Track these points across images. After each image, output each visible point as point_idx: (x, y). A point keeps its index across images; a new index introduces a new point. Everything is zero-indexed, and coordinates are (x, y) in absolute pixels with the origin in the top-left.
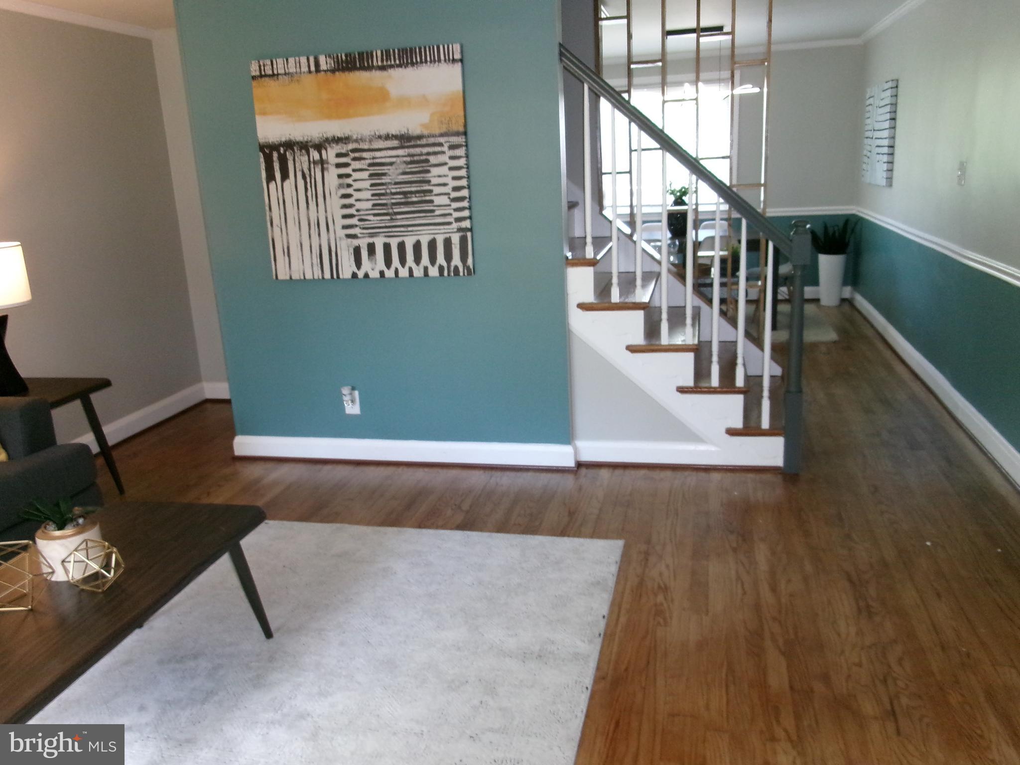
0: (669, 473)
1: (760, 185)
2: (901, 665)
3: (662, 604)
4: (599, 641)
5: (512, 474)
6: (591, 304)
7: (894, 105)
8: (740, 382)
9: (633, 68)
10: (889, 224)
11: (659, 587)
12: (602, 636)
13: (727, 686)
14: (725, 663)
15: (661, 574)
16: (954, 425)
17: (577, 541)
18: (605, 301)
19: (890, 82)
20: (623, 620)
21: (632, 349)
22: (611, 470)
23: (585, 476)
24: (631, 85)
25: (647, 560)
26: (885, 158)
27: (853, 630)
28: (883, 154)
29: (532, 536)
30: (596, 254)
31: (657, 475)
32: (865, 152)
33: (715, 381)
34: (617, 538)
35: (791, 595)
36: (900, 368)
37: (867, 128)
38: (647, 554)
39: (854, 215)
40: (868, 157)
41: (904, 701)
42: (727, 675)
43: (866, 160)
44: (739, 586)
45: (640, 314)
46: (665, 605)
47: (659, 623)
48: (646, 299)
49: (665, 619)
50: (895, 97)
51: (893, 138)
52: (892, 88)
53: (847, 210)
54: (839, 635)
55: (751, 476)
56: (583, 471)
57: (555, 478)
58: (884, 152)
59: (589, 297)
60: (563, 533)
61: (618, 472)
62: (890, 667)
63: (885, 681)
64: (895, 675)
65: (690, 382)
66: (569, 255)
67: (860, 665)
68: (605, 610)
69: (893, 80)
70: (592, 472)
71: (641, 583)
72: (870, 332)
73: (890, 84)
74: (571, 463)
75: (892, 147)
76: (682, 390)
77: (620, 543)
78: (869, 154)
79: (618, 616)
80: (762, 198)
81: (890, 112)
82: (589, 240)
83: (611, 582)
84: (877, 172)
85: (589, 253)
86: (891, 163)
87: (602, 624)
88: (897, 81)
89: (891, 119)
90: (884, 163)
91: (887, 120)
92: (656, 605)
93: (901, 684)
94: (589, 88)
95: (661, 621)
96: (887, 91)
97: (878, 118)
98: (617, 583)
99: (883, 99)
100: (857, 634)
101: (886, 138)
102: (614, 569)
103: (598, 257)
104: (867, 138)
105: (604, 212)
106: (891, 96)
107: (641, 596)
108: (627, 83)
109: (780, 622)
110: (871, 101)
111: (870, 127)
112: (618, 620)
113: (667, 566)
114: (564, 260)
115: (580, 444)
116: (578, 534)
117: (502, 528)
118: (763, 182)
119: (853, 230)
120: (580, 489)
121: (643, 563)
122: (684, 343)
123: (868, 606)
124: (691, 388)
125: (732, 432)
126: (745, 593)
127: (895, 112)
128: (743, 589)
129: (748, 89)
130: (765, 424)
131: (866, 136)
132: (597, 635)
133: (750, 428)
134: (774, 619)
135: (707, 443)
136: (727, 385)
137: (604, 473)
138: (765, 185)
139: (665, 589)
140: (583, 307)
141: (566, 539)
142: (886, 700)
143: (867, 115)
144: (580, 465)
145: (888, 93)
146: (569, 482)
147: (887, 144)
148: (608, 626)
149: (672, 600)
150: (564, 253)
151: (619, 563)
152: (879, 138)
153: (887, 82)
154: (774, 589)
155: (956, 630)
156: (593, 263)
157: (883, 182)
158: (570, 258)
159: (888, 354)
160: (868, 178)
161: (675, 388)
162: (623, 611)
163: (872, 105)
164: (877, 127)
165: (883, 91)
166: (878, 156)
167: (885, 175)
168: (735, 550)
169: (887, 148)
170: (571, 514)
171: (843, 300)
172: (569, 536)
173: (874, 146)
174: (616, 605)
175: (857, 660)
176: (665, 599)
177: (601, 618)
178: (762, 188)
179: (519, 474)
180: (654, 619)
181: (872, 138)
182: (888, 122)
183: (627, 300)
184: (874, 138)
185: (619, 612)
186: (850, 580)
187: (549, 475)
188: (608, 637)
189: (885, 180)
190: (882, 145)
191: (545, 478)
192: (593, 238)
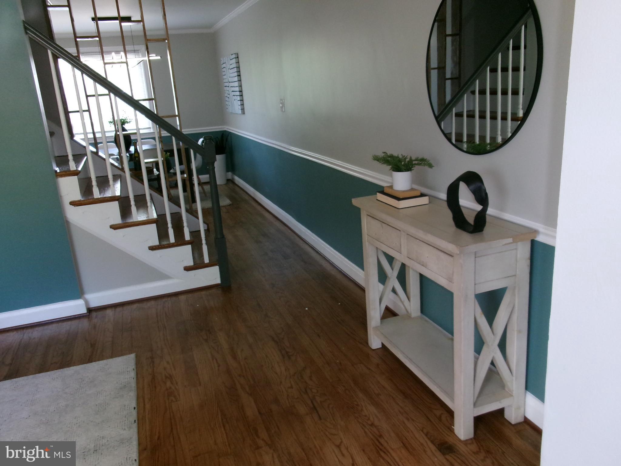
0: (153, 303)
1: (176, 116)
2: (311, 380)
3: (170, 388)
4: (135, 426)
5: (41, 328)
6: (80, 201)
7: (238, 67)
8: (187, 237)
9: (78, 41)
10: (246, 135)
11: (166, 377)
12: (136, 421)
13: (224, 426)
14: (219, 411)
15: (165, 369)
16: (301, 242)
17: (102, 363)
18: (90, 198)
19: (234, 55)
20: (148, 406)
21: (114, 227)
22: (113, 309)
23: (96, 317)
24: (79, 53)
25: (153, 362)
26: (239, 98)
27: (283, 369)
28: (237, 96)
29: (67, 368)
30: (77, 166)
31: (145, 305)
32: (226, 95)
33: (172, 240)
34: (129, 354)
35: (245, 359)
36: (267, 215)
37: (225, 81)
38: (152, 358)
39: (225, 131)
40: (228, 98)
41: (318, 399)
42: (222, 419)
43: (227, 99)
44: (215, 361)
45: (116, 204)
46: (173, 388)
47: (172, 400)
48: (118, 193)
49: (175, 397)
50: (238, 63)
51: (241, 86)
52: (235, 58)
53: (222, 128)
54: (276, 373)
55: (204, 293)
56: (94, 314)
57: (75, 323)
58: (237, 95)
59: (78, 196)
60: (90, 360)
61: (119, 309)
62: (306, 382)
63: (306, 392)
64: (310, 387)
65: (157, 243)
66: (58, 170)
67: (291, 387)
68: (134, 404)
69: (235, 54)
70: (100, 313)
71: (154, 378)
72: (247, 197)
73: (234, 56)
74: (84, 311)
75: (241, 91)
76: (152, 248)
77: (133, 356)
78: (228, 96)
79: (144, 405)
80: (178, 123)
81: (237, 72)
82: (70, 157)
83: (133, 384)
84: (235, 106)
85: (72, 166)
86: (242, 100)
87: (135, 413)
88: (238, 54)
89: (238, 76)
90: (239, 100)
91: (236, 76)
92: (167, 389)
93: (314, 391)
94: (52, 53)
95: (174, 399)
96: (233, 60)
97: (230, 75)
98: (138, 383)
99: (231, 64)
100: (286, 370)
101: (237, 87)
102: (133, 374)
103: (80, 169)
104: (226, 86)
105: (75, 138)
106: (236, 63)
107: (155, 387)
108: (76, 51)
109: (244, 376)
110: (224, 65)
111: (226, 81)
112: (144, 408)
113: (168, 363)
114: (54, 173)
115: (88, 296)
116: (101, 358)
117: (42, 369)
118: (177, 114)
119: (227, 140)
120: (95, 327)
121: (151, 365)
122: (148, 219)
123: (287, 353)
124: (158, 246)
125: (187, 269)
126: (219, 366)
127: (239, 71)
128: (217, 363)
129: (154, 57)
130: (207, 260)
131: (225, 86)
132: (133, 422)
133: (198, 265)
134: (240, 376)
135: (174, 278)
136: (180, 241)
137: (109, 312)
138: (179, 116)
139: (170, 377)
140: (74, 204)
141: (94, 364)
142: (309, 402)
143: (224, 73)
144: (90, 310)
145: (234, 61)
146: (85, 323)
147: (238, 90)
148: (138, 413)
149: (177, 383)
150: (54, 168)
151: (135, 369)
152: (232, 87)
153: (232, 55)
154: (235, 357)
155: (331, 352)
156: (75, 173)
157: (240, 112)
158: (58, 171)
159: (259, 208)
160: (230, 110)
161: (148, 248)
162: (146, 400)
163: (225, 67)
164: (231, 80)
165: (231, 60)
166: (234, 96)
167: (240, 107)
168: (206, 340)
169: (238, 92)
170: (93, 345)
171: (228, 180)
172: (95, 361)
173: (231, 92)
174: (140, 398)
175: (290, 385)
176: (172, 383)
177: (133, 410)
178: (177, 118)
179: (46, 327)
180: (168, 399)
181: (229, 87)
182: (237, 77)
183: (105, 196)
184: (230, 87)
185: (144, 401)
186: (273, 339)
187: (69, 323)
188: (140, 421)
189: (240, 110)
190: (235, 91)
191: (66, 326)
192: (73, 155)
